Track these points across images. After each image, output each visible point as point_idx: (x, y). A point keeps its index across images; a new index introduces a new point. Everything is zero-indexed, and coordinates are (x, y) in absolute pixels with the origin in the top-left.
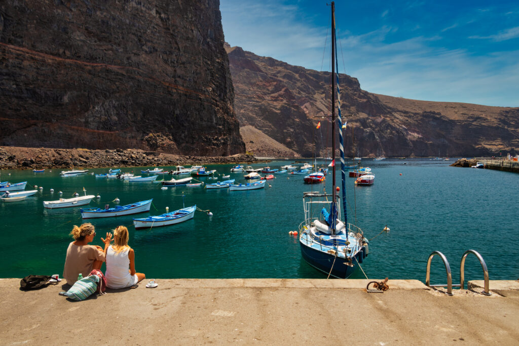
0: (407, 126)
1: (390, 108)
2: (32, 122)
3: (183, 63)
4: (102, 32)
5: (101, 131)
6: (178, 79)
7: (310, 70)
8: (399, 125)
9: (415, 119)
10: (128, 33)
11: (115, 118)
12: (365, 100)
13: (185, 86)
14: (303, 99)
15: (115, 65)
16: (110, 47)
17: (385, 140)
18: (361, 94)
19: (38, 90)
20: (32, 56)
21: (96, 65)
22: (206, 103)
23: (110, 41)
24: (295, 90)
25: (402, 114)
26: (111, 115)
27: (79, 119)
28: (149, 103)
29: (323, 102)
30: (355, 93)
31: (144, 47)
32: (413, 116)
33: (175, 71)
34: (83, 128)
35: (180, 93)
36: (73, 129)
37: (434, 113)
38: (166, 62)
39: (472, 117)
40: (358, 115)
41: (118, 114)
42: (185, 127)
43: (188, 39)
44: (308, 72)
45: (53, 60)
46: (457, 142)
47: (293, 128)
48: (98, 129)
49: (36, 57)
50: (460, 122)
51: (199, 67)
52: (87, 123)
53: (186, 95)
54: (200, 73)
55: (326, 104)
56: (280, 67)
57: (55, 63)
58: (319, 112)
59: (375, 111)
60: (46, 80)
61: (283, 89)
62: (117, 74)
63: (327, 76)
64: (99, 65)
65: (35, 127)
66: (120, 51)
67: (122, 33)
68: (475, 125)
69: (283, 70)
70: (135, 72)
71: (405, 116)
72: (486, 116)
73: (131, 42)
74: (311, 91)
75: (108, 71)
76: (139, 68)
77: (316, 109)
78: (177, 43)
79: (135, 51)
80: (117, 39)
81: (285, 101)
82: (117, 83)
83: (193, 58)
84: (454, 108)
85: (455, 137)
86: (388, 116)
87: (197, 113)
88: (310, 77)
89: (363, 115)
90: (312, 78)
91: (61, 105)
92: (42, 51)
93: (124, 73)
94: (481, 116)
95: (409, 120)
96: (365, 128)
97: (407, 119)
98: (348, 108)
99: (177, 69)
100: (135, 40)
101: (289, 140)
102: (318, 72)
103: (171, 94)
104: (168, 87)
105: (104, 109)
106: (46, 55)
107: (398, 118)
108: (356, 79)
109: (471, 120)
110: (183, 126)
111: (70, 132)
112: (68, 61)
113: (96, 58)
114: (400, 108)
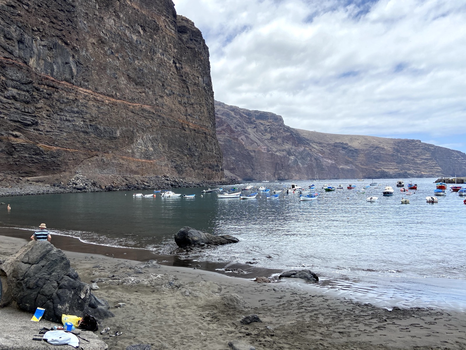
0: (322, 154)
1: (308, 140)
2: (94, 153)
3: (192, 104)
4: (138, 78)
5: (143, 160)
6: (189, 117)
7: (243, 109)
8: (316, 154)
9: (328, 149)
10: (156, 79)
11: (151, 149)
12: (289, 134)
13: (193, 122)
14: (239, 133)
15: (147, 105)
16: (143, 90)
17: (306, 166)
18: (285, 129)
19: (99, 126)
20: (95, 97)
21: (135, 105)
22: (209, 137)
23: (144, 86)
24: (232, 125)
25: (318, 145)
26: (149, 147)
27: (128, 150)
28: (171, 136)
29: (256, 135)
30: (281, 128)
31: (166, 91)
32: (326, 146)
33: (186, 110)
34: (131, 158)
35: (191, 129)
36: (123, 159)
37: (342, 143)
38: (180, 103)
39: (372, 147)
40: (284, 146)
41: (153, 146)
42: (196, 156)
43: (195, 84)
44: (242, 111)
45: (109, 100)
46: (363, 167)
47: (234, 157)
48: (141, 159)
49: (98, 98)
50: (363, 151)
51: (202, 107)
52: (133, 153)
53: (195, 130)
54: (204, 112)
55: (258, 137)
56: (219, 107)
57: (110, 103)
58: (253, 143)
59: (297, 142)
60: (104, 117)
61: (225, 125)
62: (149, 112)
63: (257, 114)
64: (137, 105)
65: (97, 157)
66: (150, 93)
67: (152, 79)
68: (376, 153)
69: (222, 109)
70: (160, 111)
71: (320, 146)
72: (383, 146)
73: (158, 86)
74: (245, 126)
75: (143, 110)
76: (163, 108)
77: (251, 141)
78: (188, 88)
79: (160, 94)
80: (149, 84)
81: (227, 135)
82: (150, 120)
83: (198, 100)
84: (358, 140)
85: (360, 163)
86: (307, 146)
87: (203, 145)
88: (243, 114)
89: (287, 146)
90: (245, 115)
91: (115, 138)
92: (101, 93)
93: (154, 112)
94: (379, 146)
95: (324, 150)
96: (289, 156)
97: (322, 148)
98: (276, 140)
99: (188, 108)
100: (160, 85)
101: (232, 166)
102: (250, 111)
103: (184, 130)
104: (182, 124)
105: (143, 142)
106: (104, 96)
107: (315, 148)
108: (281, 116)
109: (372, 149)
110: (195, 155)
111: (121, 161)
112: (118, 101)
113: (135, 99)
114: (317, 140)
